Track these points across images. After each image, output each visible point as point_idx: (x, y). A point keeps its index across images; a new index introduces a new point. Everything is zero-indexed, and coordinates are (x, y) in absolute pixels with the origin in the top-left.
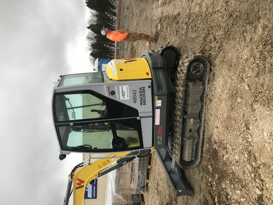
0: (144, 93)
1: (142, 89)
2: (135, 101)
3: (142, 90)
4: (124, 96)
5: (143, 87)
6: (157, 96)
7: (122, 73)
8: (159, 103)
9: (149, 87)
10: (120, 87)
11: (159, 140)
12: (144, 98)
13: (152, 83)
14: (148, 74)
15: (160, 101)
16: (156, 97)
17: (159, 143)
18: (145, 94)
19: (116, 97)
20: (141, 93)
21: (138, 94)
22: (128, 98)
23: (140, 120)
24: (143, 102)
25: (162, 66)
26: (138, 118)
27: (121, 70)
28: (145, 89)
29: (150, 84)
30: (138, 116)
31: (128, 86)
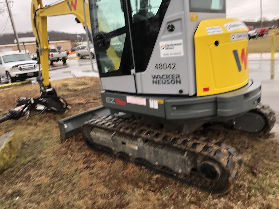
0: (172, 81)
1: (178, 80)
2: (159, 67)
3: (176, 79)
4: (167, 49)
5: (180, 81)
6: (164, 102)
7: (209, 45)
8: (154, 104)
9: (181, 91)
10: (181, 41)
11: (111, 100)
12: (164, 82)
13: (187, 96)
14: (206, 90)
15: (156, 107)
16: (162, 101)
17: (107, 99)
18: (169, 83)
19: (164, 34)
20: (171, 76)
21: (169, 72)
22: (162, 56)
23: (129, 73)
24: (156, 80)
25: (218, 114)
26: (133, 71)
27: (217, 43)
28: (177, 83)
29: (185, 93)
30: (137, 71)
31: (182, 54)
